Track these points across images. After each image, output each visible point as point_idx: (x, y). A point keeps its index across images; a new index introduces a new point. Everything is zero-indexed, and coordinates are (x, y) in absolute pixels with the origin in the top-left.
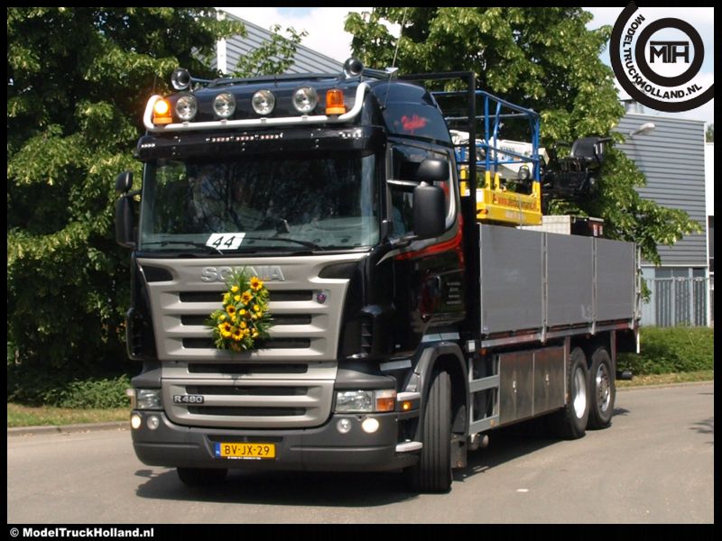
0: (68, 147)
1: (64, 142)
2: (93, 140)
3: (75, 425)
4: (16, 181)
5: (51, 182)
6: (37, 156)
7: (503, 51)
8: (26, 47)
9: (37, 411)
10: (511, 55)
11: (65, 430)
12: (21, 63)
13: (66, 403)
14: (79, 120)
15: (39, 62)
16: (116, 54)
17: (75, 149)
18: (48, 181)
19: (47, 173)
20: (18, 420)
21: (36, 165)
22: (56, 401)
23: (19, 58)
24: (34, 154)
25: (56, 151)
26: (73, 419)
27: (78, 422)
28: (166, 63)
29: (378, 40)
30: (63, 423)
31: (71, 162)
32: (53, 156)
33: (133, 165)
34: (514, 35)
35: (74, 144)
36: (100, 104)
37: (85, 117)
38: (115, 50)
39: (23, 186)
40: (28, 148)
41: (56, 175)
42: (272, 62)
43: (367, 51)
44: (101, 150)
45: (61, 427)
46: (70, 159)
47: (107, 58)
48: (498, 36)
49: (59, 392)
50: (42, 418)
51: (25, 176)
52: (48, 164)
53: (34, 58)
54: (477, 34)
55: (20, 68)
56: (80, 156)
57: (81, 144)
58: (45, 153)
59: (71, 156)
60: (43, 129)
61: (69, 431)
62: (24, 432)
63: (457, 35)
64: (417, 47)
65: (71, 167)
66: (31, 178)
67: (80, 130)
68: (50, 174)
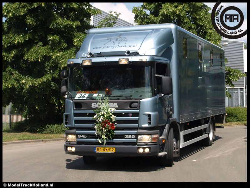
0: (45, 50)
1: (44, 48)
2: (53, 47)
3: (48, 139)
4: (29, 61)
5: (40, 61)
6: (35, 52)
7: (183, 20)
8: (31, 17)
9: (35, 135)
10: (186, 21)
11: (45, 141)
12: (30, 23)
13: (44, 132)
14: (48, 41)
15: (35, 22)
16: (60, 20)
17: (47, 50)
18: (39, 60)
19: (38, 58)
20: (29, 138)
21: (35, 55)
22: (41, 131)
23: (29, 21)
24: (34, 52)
25: (41, 51)
26: (47, 137)
27: (49, 138)
28: (76, 23)
29: (143, 16)
30: (44, 139)
31: (46, 55)
32: (40, 52)
33: (66, 55)
34: (187, 15)
35: (47, 49)
36: (55, 36)
37: (50, 40)
38: (59, 18)
39: (31, 62)
40: (32, 50)
41: (41, 59)
42: (109, 23)
43: (139, 19)
44: (55, 50)
45: (43, 140)
46: (46, 54)
47: (57, 21)
48: (182, 15)
49: (42, 128)
50: (37, 137)
51: (32, 58)
52: (39, 55)
53: (34, 21)
54: (175, 15)
55: (29, 24)
56: (49, 53)
57: (49, 49)
58: (38, 52)
59: (46, 53)
60: (37, 44)
61: (46, 141)
62: (31, 142)
63: (169, 15)
64: (155, 18)
65: (46, 56)
66: (33, 59)
67: (48, 44)
68: (39, 58)
